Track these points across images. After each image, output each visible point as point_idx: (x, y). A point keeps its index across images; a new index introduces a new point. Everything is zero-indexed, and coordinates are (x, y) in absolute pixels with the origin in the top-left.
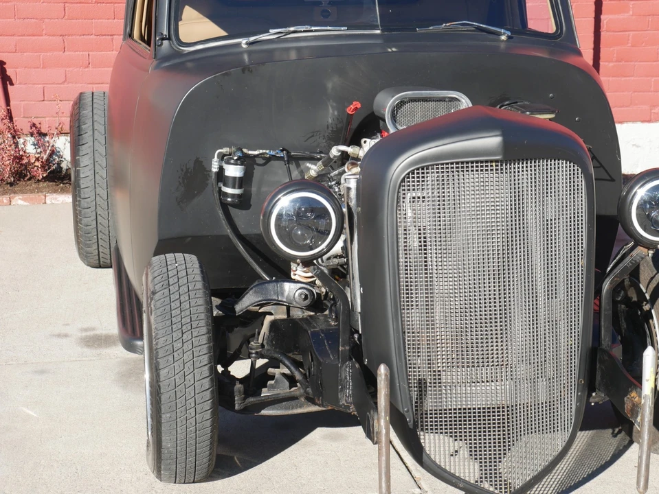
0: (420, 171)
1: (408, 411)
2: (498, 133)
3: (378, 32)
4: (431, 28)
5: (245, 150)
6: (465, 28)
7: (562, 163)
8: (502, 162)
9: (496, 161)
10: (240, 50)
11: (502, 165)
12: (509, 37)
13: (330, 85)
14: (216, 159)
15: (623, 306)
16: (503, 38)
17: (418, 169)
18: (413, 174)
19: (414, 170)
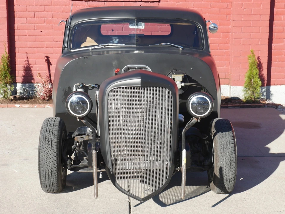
0: (115, 89)
1: (111, 168)
2: (140, 78)
3: (135, 46)
4: (155, 45)
5: (84, 84)
6: (167, 45)
7: (164, 89)
8: (141, 87)
9: (140, 87)
10: (89, 51)
11: (141, 88)
12: (183, 49)
13: (114, 63)
14: (74, 87)
15: (207, 142)
16: (181, 49)
17: (114, 89)
18: (113, 90)
19: (113, 89)
